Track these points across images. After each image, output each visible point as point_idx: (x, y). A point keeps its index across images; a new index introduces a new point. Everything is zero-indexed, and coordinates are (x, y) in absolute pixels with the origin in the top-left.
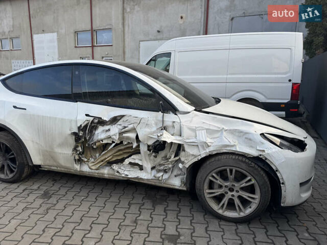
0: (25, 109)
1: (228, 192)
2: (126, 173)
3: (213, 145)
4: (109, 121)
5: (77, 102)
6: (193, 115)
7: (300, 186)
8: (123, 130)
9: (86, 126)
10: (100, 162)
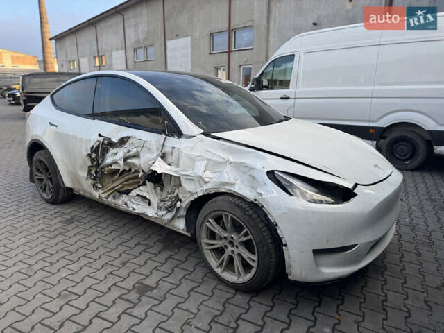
0: (57, 126)
1: (228, 246)
2: (134, 206)
3: (213, 181)
4: (118, 142)
5: (94, 119)
6: (198, 140)
7: (314, 254)
8: (128, 154)
9: (98, 147)
10: (109, 190)
